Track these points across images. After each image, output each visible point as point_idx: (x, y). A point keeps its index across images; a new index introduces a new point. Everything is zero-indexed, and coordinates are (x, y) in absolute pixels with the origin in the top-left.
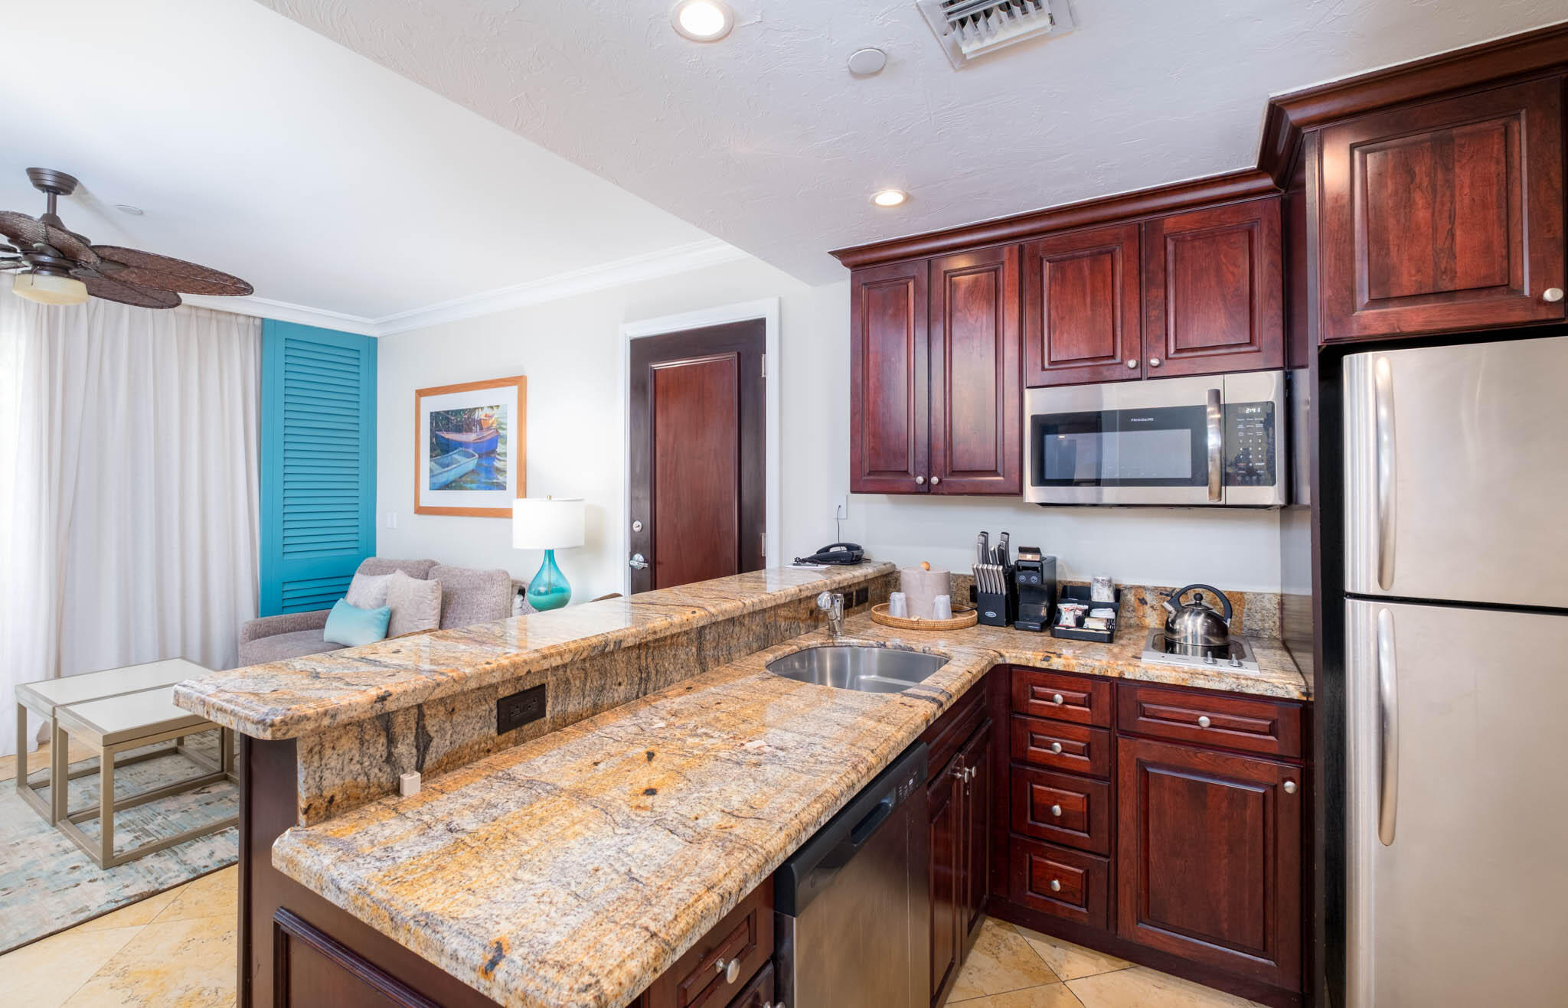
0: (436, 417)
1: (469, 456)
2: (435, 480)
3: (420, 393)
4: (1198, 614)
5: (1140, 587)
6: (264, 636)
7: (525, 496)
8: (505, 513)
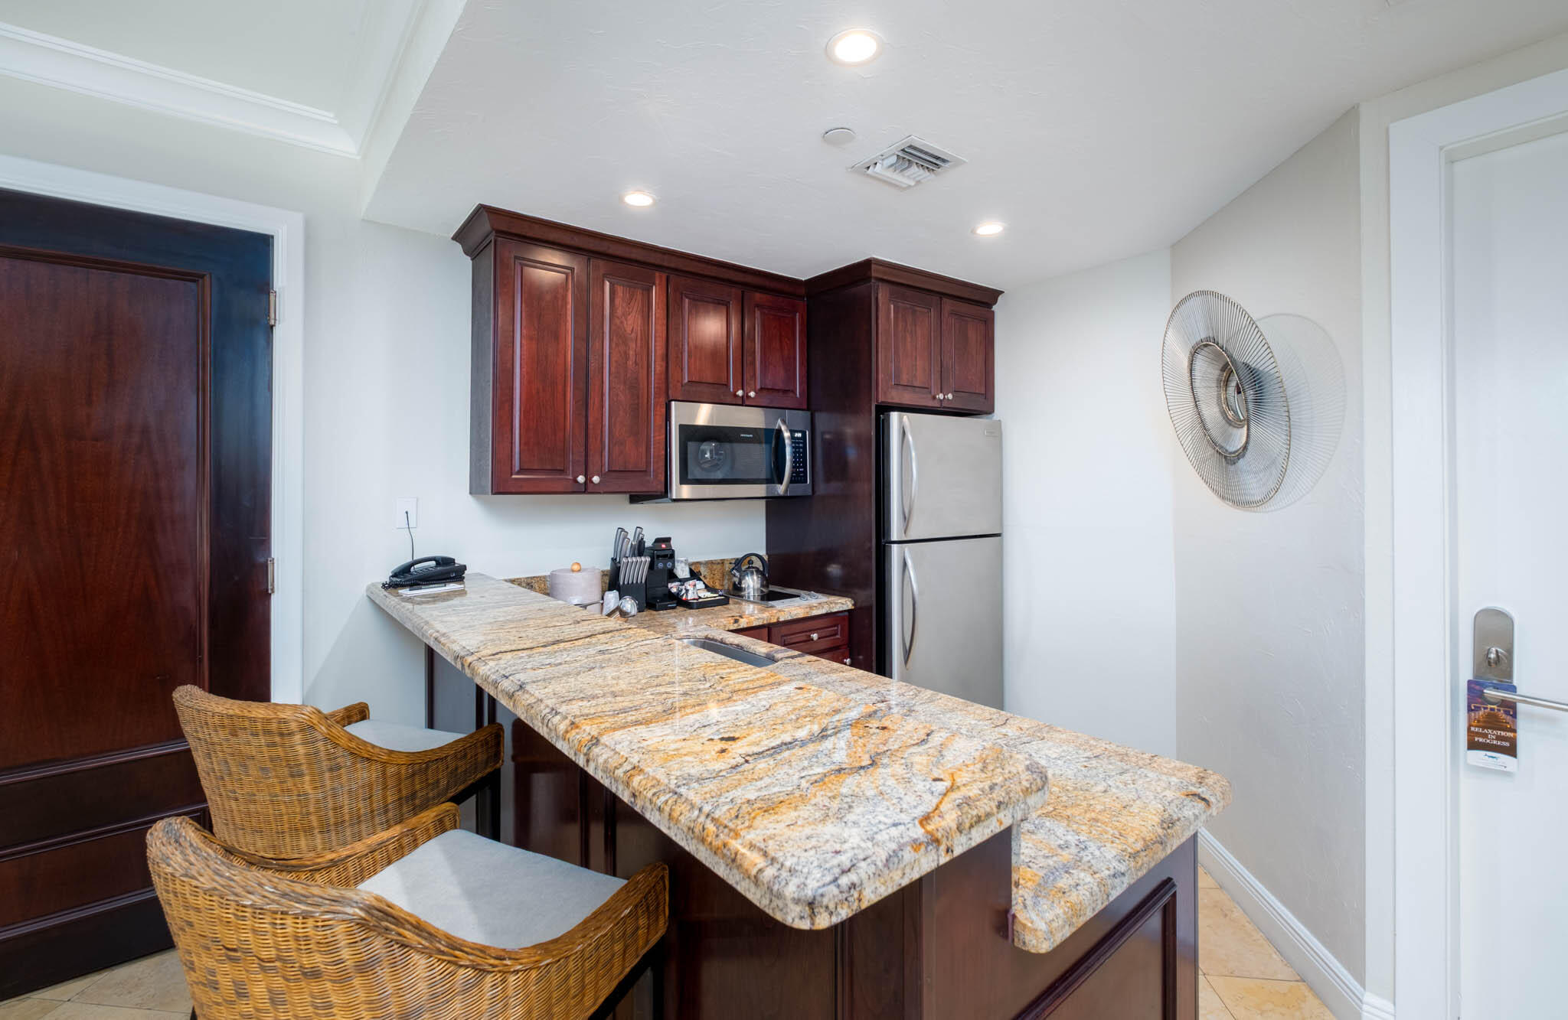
4: (752, 573)
5: (698, 563)
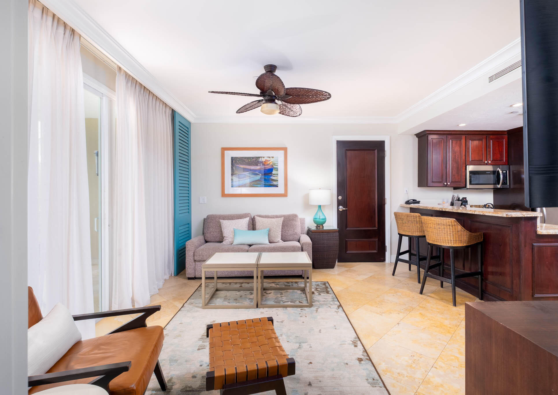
2: (235, 183)
3: (224, 149)
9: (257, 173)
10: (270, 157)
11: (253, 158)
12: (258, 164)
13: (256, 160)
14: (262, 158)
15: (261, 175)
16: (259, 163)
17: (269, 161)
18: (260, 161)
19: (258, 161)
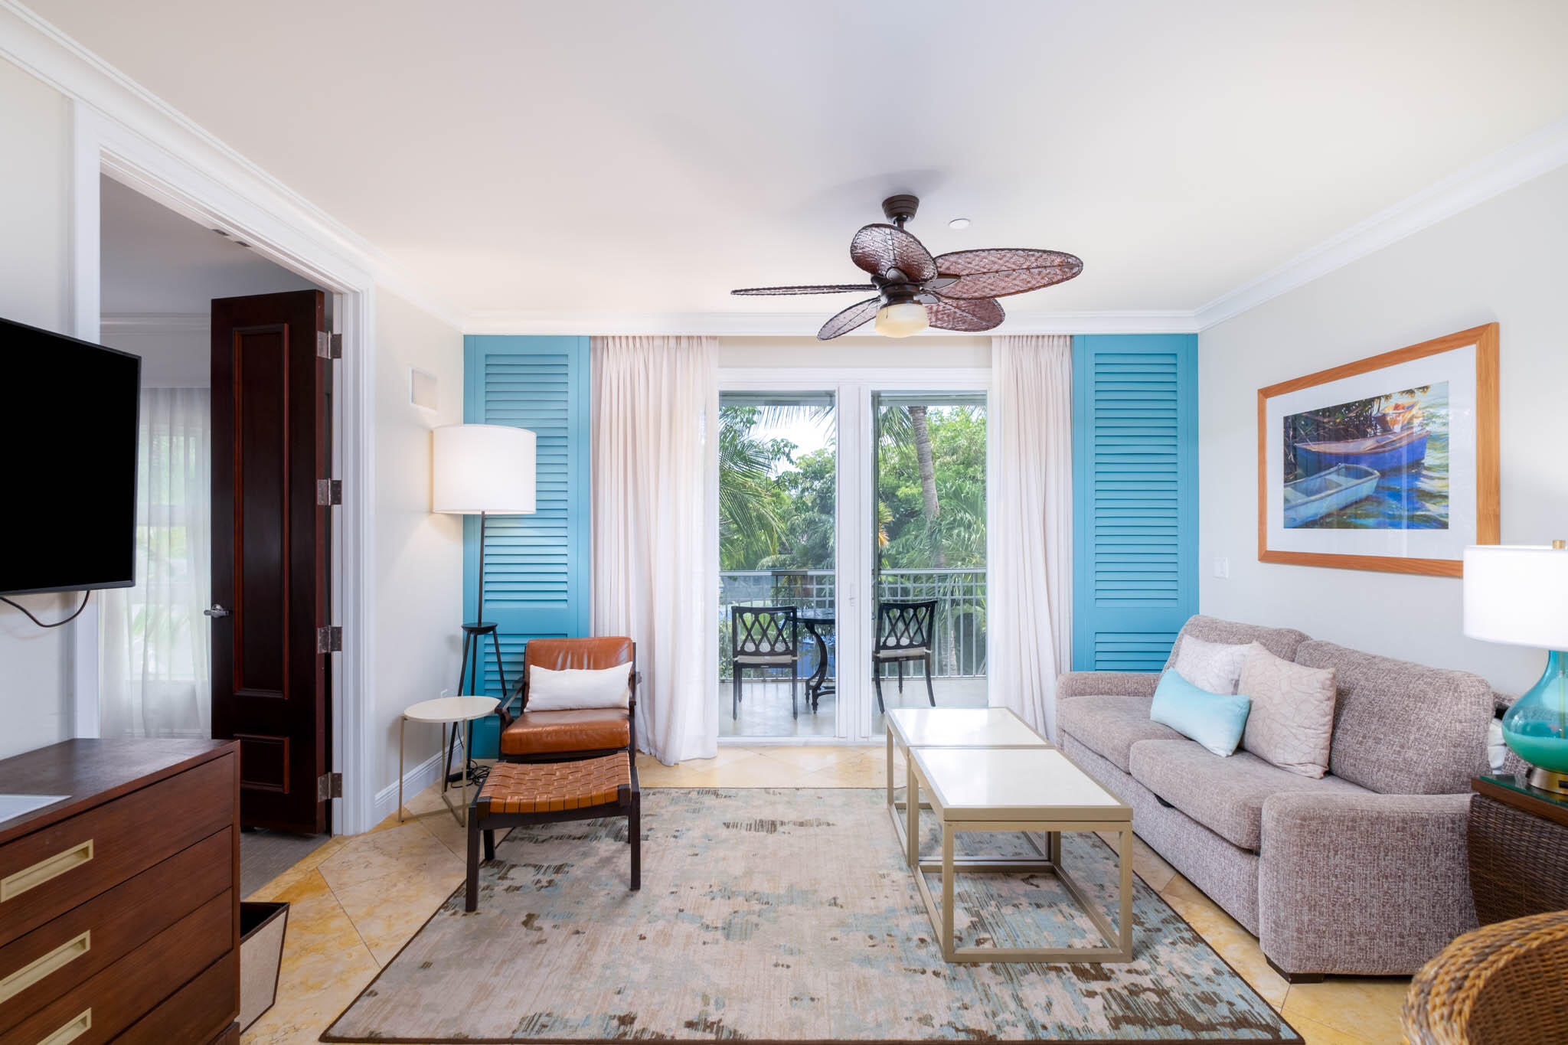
0: (1292, 424)
1: (1361, 475)
2: (1292, 514)
3: (1266, 393)
6: (1082, 694)
7: (1497, 540)
8: (1452, 569)
9: (1364, 467)
10: (1411, 392)
11: (1348, 406)
12: (1369, 430)
13: (1361, 414)
14: (1383, 400)
15: (1377, 473)
16: (1371, 426)
17: (1411, 407)
18: (1374, 414)
19: (1366, 418)
